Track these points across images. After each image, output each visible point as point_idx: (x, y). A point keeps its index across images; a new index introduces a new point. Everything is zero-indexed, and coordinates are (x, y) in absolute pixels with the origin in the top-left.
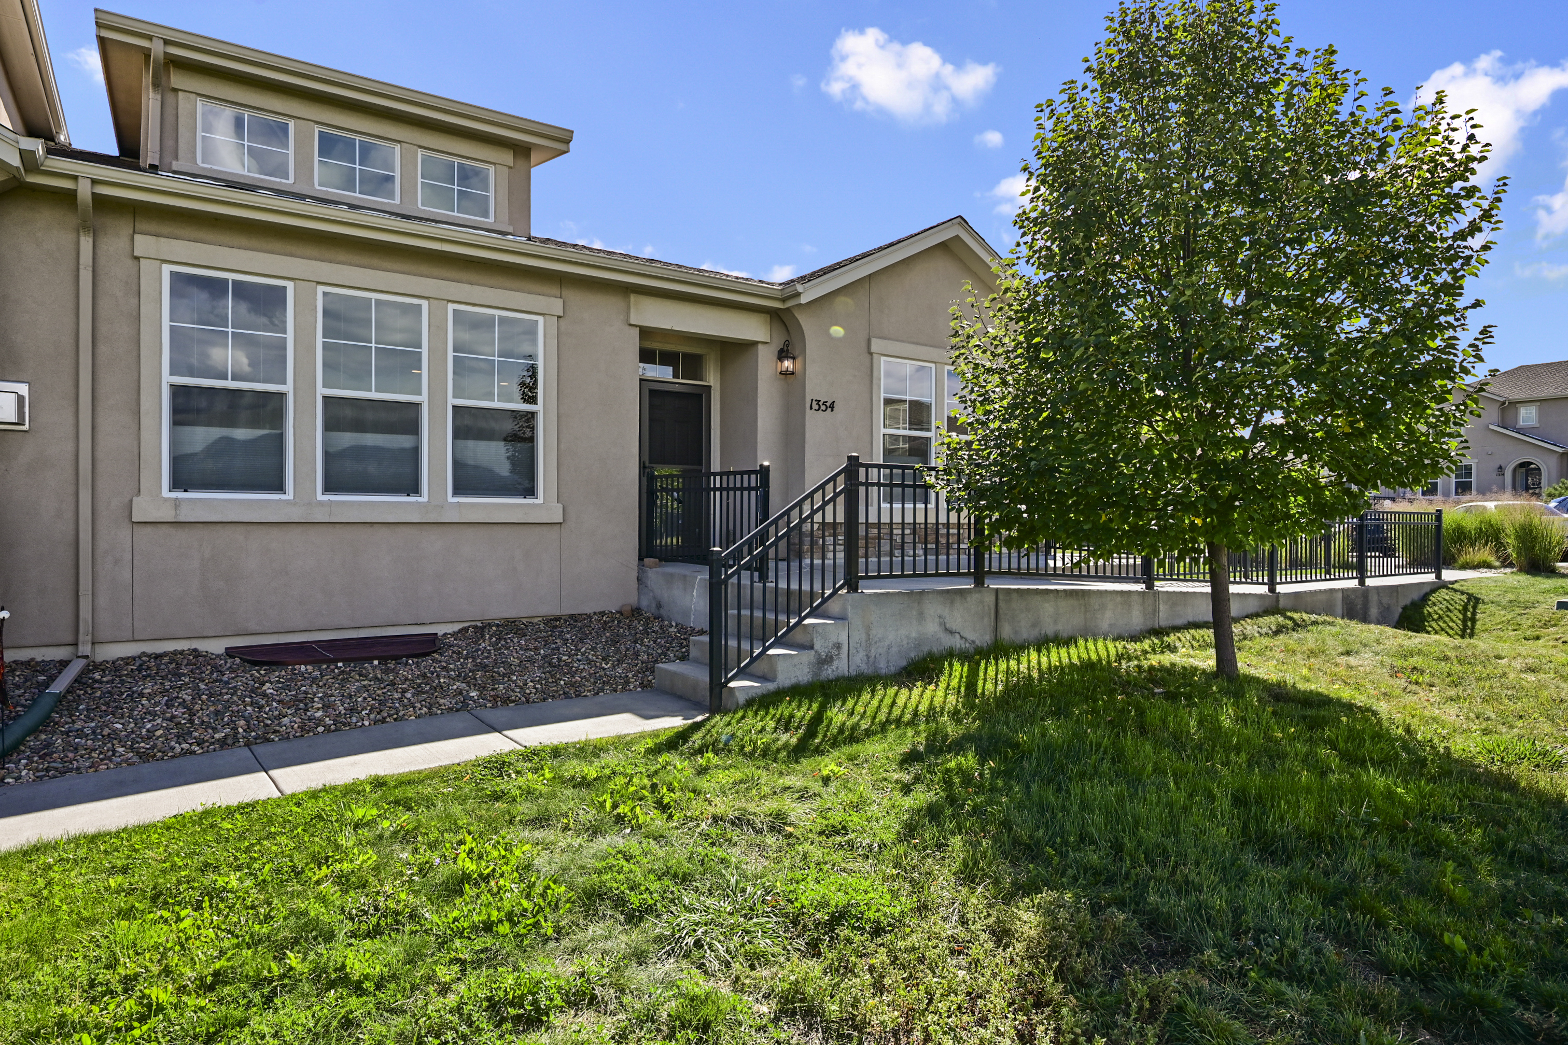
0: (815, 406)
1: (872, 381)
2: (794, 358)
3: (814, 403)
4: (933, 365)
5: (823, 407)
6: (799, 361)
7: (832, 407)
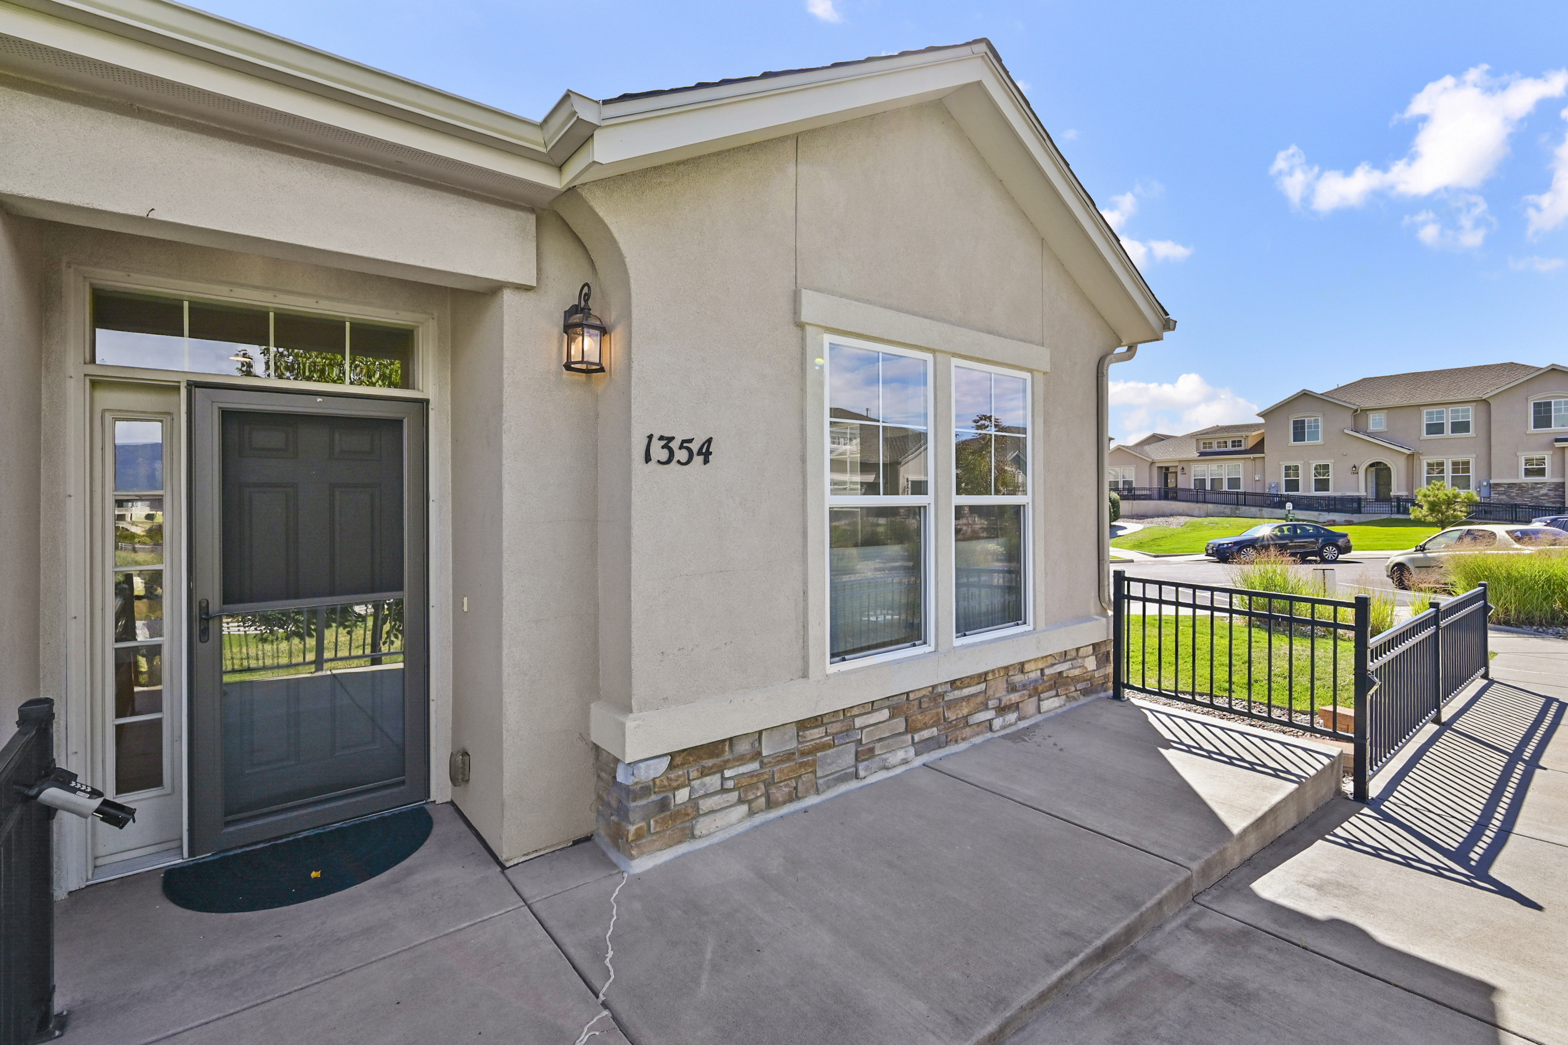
0: (659, 453)
1: (803, 390)
2: (604, 331)
3: (656, 445)
4: (929, 357)
5: (682, 455)
6: (617, 336)
7: (706, 453)
